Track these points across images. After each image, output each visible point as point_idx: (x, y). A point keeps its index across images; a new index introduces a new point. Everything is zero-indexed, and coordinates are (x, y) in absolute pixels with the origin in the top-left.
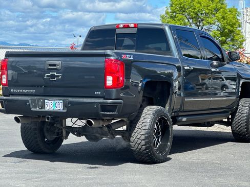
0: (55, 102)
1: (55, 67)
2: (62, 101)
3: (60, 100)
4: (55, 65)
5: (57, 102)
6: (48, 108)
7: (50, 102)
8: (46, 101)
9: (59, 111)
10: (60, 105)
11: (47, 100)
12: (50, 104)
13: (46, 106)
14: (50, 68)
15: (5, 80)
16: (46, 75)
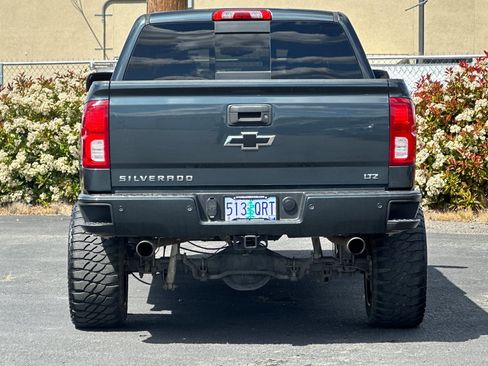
0: (254, 202)
1: (259, 119)
2: (274, 199)
3: (269, 196)
4: (257, 114)
5: (261, 201)
6: (233, 216)
7: (239, 202)
8: (227, 200)
9: (266, 222)
10: (269, 209)
11: (232, 197)
12: (240, 208)
13: (227, 212)
14: (242, 120)
15: (102, 153)
16: (230, 138)
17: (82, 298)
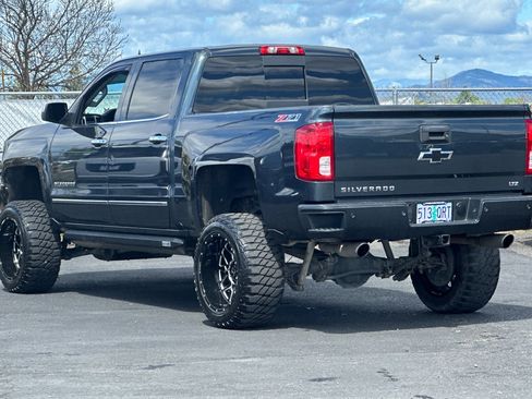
0: (437, 207)
1: (443, 138)
2: (450, 204)
3: (447, 202)
4: (441, 134)
5: (441, 206)
6: (422, 220)
7: (427, 207)
8: (419, 206)
9: (444, 223)
10: (447, 213)
11: (422, 203)
12: (428, 211)
13: (418, 216)
14: (431, 138)
15: (329, 168)
16: (422, 154)
17: (254, 301)
